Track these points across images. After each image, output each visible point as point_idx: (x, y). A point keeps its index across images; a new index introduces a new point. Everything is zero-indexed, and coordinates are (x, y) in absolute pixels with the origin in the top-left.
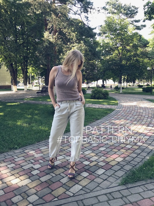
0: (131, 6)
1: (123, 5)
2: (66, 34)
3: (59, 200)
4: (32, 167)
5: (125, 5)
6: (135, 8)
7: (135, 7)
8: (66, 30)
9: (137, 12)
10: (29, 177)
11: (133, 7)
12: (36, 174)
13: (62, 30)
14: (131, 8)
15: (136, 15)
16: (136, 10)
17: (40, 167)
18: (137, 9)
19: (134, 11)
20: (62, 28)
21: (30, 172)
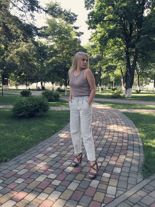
0: (71, 13)
1: (63, 10)
2: (12, 30)
3: (107, 204)
4: (47, 178)
5: (65, 11)
6: (75, 16)
7: (75, 14)
8: (11, 26)
9: (76, 19)
10: (54, 189)
11: (72, 13)
12: (59, 184)
13: (6, 24)
14: (70, 14)
15: (75, 22)
16: (75, 18)
17: (56, 176)
18: (76, 16)
19: (73, 18)
20: (6, 23)
21: (51, 184)
